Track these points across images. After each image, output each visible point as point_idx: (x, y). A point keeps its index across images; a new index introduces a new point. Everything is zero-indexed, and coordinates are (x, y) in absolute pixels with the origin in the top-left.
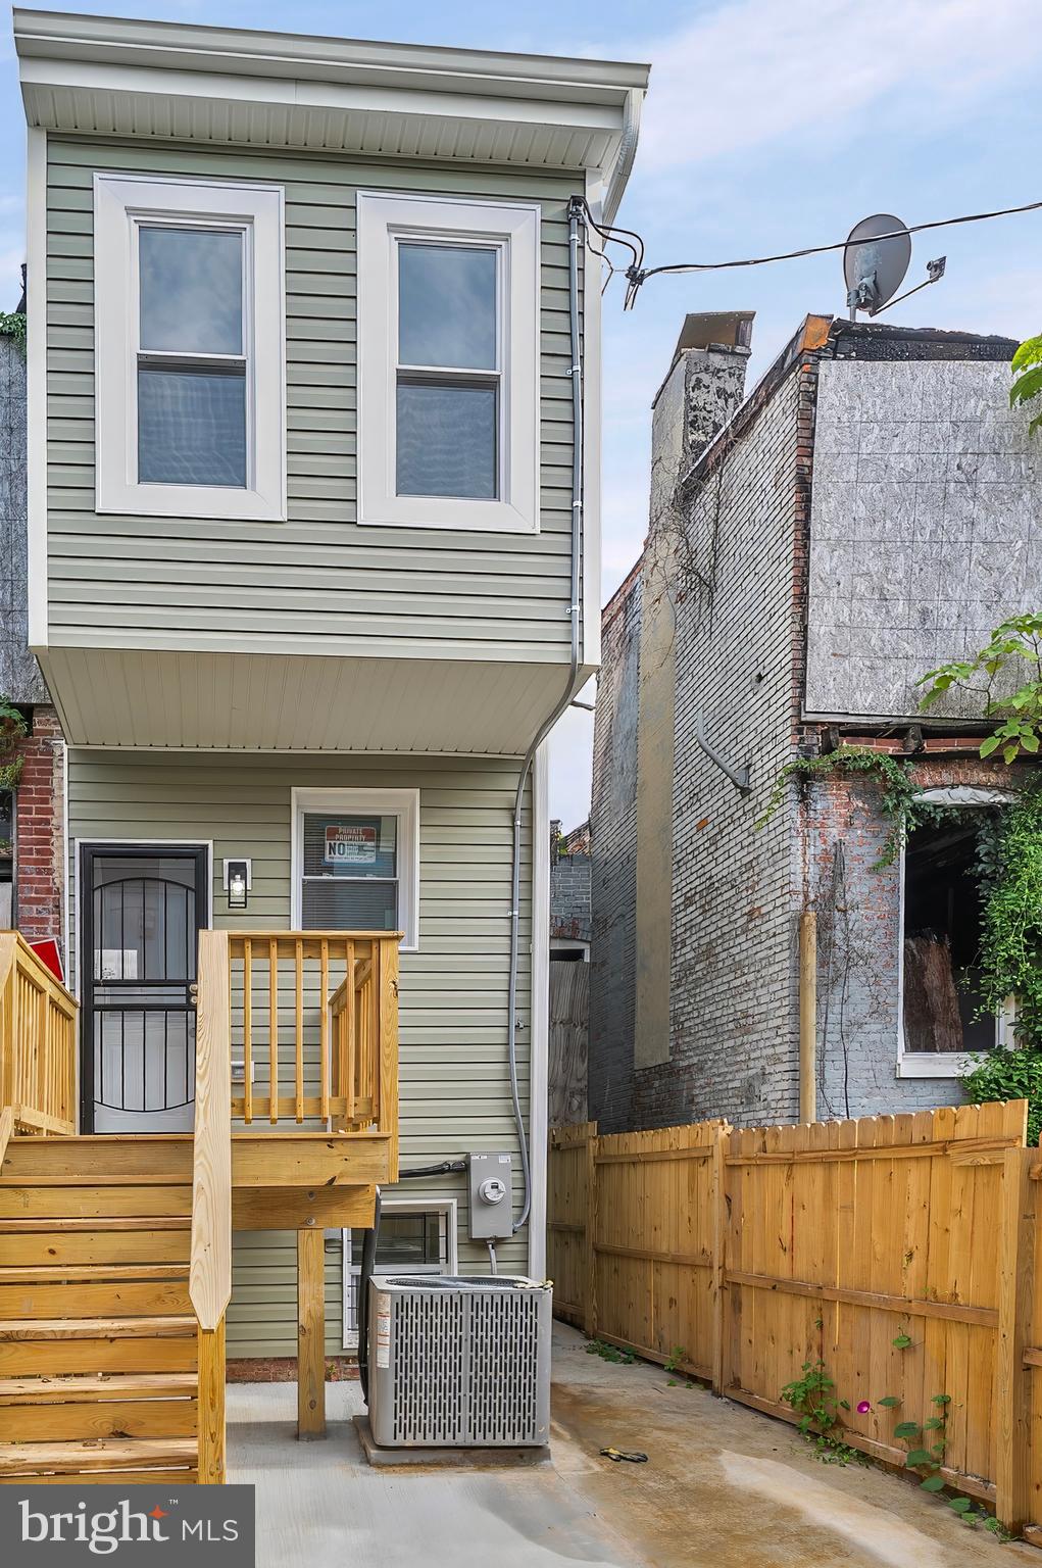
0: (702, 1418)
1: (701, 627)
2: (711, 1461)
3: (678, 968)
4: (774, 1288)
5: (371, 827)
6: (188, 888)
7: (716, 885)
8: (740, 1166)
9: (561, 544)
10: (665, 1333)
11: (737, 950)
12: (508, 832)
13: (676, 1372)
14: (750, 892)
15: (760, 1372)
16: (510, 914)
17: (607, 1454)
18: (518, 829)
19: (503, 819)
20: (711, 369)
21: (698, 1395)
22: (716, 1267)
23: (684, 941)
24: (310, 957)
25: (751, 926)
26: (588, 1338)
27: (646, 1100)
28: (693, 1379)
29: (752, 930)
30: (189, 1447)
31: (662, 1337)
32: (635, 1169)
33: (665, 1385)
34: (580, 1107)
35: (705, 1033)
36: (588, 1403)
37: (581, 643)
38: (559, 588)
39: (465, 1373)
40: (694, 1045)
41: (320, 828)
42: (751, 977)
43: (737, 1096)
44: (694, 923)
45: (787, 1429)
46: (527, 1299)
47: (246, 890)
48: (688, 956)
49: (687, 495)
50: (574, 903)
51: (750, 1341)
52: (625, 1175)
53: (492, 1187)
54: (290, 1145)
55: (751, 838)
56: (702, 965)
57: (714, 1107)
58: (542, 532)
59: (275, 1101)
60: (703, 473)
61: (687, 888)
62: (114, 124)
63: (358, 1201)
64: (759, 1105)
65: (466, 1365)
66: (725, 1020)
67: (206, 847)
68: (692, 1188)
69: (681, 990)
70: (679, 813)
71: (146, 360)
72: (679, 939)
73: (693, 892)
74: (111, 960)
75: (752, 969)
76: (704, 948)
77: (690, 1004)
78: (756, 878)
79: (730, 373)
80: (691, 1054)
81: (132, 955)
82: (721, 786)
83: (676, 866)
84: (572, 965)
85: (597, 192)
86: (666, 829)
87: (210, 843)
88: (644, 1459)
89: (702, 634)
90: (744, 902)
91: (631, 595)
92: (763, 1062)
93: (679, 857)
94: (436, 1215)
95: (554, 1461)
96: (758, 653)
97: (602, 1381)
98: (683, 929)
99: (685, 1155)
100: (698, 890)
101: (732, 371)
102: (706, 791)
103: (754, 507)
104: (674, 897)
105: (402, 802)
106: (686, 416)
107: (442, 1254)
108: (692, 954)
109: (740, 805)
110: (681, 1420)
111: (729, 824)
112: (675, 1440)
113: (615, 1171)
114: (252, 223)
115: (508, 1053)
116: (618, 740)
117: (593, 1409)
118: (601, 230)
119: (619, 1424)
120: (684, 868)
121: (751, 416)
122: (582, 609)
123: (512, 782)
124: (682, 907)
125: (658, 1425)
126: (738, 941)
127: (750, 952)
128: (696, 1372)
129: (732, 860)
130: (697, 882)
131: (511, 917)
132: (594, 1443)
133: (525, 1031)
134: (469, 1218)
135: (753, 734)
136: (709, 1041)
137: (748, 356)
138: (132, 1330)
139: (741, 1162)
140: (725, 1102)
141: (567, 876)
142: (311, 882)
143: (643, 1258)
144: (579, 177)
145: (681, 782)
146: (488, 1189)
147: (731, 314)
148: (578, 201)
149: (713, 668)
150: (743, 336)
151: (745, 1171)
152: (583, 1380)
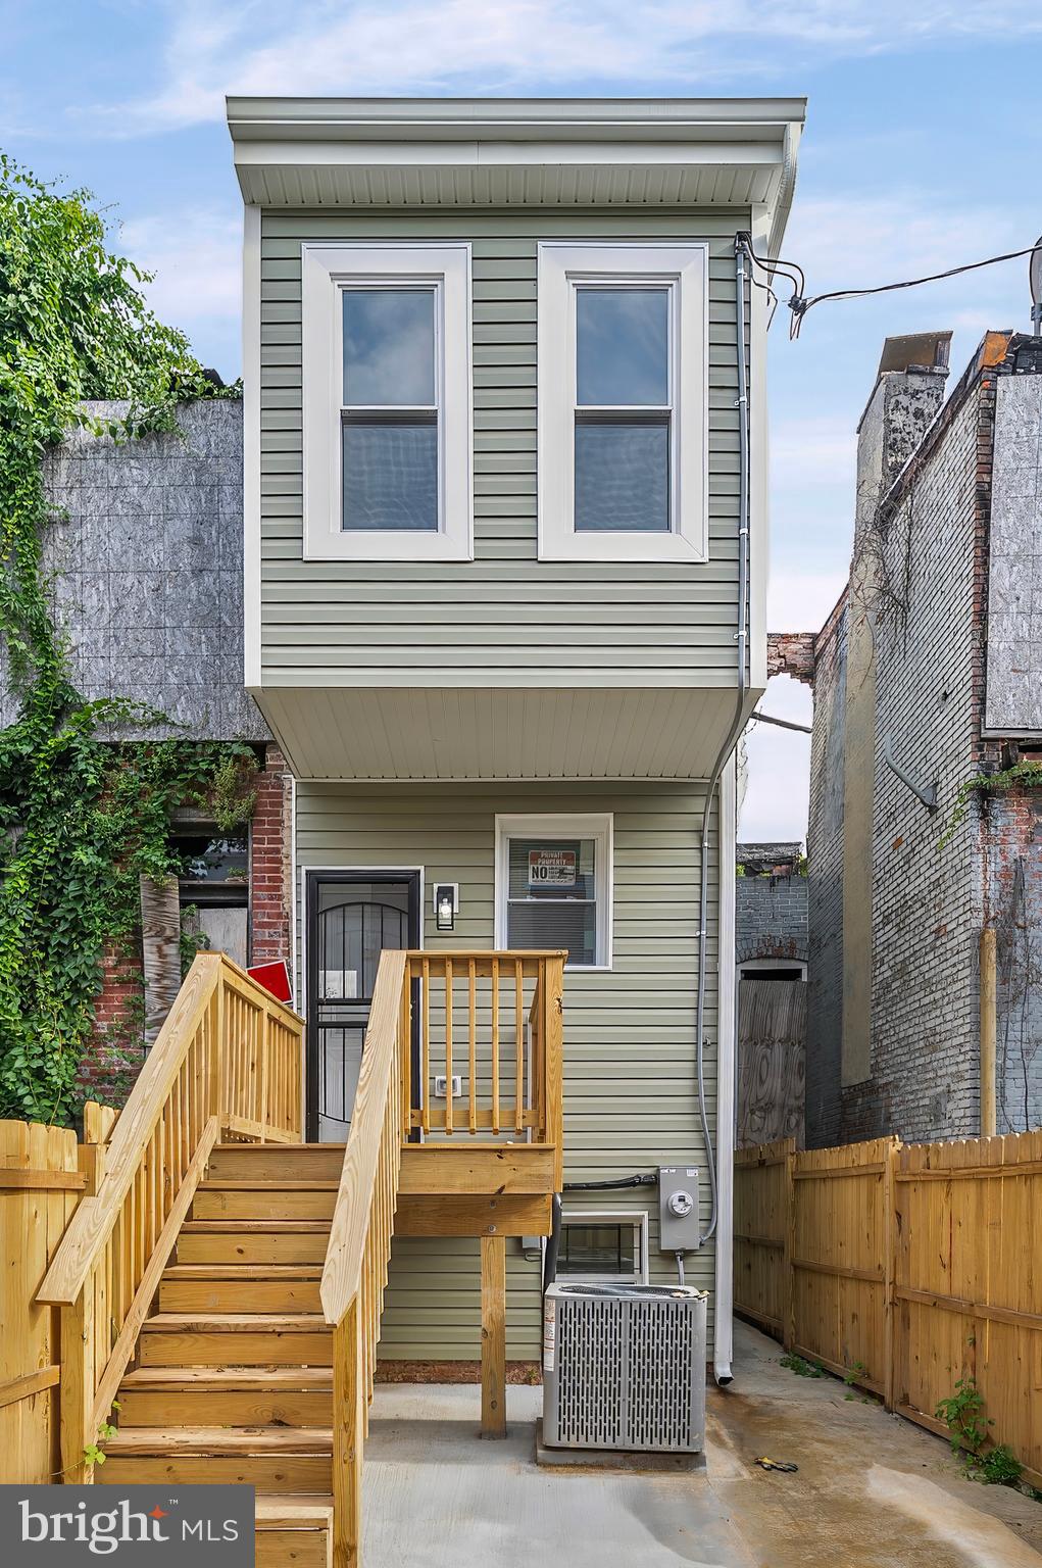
0: (866, 1433)
1: (897, 647)
2: (858, 1474)
3: (877, 987)
4: (935, 1304)
5: (571, 849)
6: (401, 912)
7: (910, 903)
8: (908, 1182)
9: (728, 571)
10: (849, 1347)
11: (926, 968)
12: (696, 853)
13: (855, 1386)
14: (937, 909)
15: (926, 1389)
16: (698, 934)
17: (760, 1463)
18: (705, 851)
19: (691, 841)
20: (911, 391)
21: (873, 1410)
22: (887, 1283)
23: (882, 959)
24: (482, 976)
25: (938, 943)
26: (786, 1351)
27: (851, 1117)
28: (871, 1394)
29: (938, 948)
30: (327, 1435)
31: (846, 1352)
32: (825, 1186)
33: (842, 1399)
34: (798, 1124)
35: (900, 1051)
36: (762, 1414)
37: (748, 667)
38: (726, 614)
39: (625, 1379)
40: (891, 1063)
41: (523, 852)
42: (938, 995)
43: (926, 1114)
44: (890, 941)
45: (945, 1446)
46: (681, 1308)
47: (452, 913)
48: (886, 975)
49: (885, 516)
50: (792, 923)
51: (917, 1357)
52: (817, 1191)
53: (680, 1200)
54: (462, 1155)
55: (938, 856)
56: (897, 984)
57: (907, 1125)
58: (710, 560)
59: (474, 1113)
60: (897, 496)
61: (885, 907)
62: (336, 197)
63: (535, 1210)
64: (944, 1123)
65: (625, 1371)
66: (916, 1038)
67: (418, 872)
68: (871, 1204)
69: (880, 1008)
70: (878, 833)
71: (348, 415)
72: (878, 958)
73: (890, 911)
74: (334, 980)
75: (939, 987)
76: (899, 967)
77: (887, 1021)
78: (942, 896)
79: (928, 394)
80: (888, 1071)
81: (352, 975)
82: (913, 805)
83: (875, 886)
84: (788, 985)
85: (762, 226)
86: (868, 848)
87: (422, 868)
88: (795, 1469)
89: (897, 654)
90: (932, 920)
91: (841, 619)
92: (948, 1080)
93: (878, 876)
94: (631, 1226)
95: (709, 1468)
96: (944, 671)
97: (787, 1393)
98: (881, 948)
99: (864, 1171)
100: (894, 908)
101: (930, 392)
102: (901, 809)
103: (941, 526)
104: (875, 916)
105: (597, 825)
106: (886, 439)
107: (636, 1265)
108: (889, 973)
109: (928, 823)
110: (846, 1434)
111: (920, 843)
112: (833, 1453)
113: (809, 1186)
114: (443, 279)
115: (696, 1069)
116: (830, 762)
117: (765, 1420)
118: (765, 264)
119: (786, 1435)
120: (882, 888)
121: (940, 435)
122: (749, 634)
123: (698, 805)
124: (881, 926)
125: (821, 1437)
126: (928, 958)
127: (938, 970)
128: (874, 1388)
129: (922, 878)
130: (894, 901)
131: (699, 937)
132: (753, 1453)
133: (712, 1048)
134: (659, 1230)
135: (940, 753)
136: (904, 1058)
137: (946, 376)
138: (297, 1325)
139: (907, 1178)
140: (917, 1120)
141: (785, 896)
142: (514, 904)
143: (831, 1273)
144: (745, 213)
145: (881, 801)
146: (675, 1202)
147: (928, 336)
148: (744, 236)
149: (906, 688)
150: (941, 357)
151: (912, 1187)
152: (767, 1392)
